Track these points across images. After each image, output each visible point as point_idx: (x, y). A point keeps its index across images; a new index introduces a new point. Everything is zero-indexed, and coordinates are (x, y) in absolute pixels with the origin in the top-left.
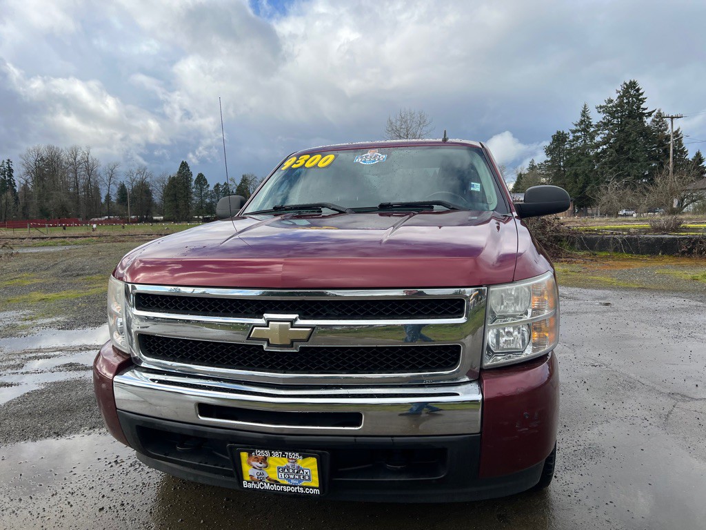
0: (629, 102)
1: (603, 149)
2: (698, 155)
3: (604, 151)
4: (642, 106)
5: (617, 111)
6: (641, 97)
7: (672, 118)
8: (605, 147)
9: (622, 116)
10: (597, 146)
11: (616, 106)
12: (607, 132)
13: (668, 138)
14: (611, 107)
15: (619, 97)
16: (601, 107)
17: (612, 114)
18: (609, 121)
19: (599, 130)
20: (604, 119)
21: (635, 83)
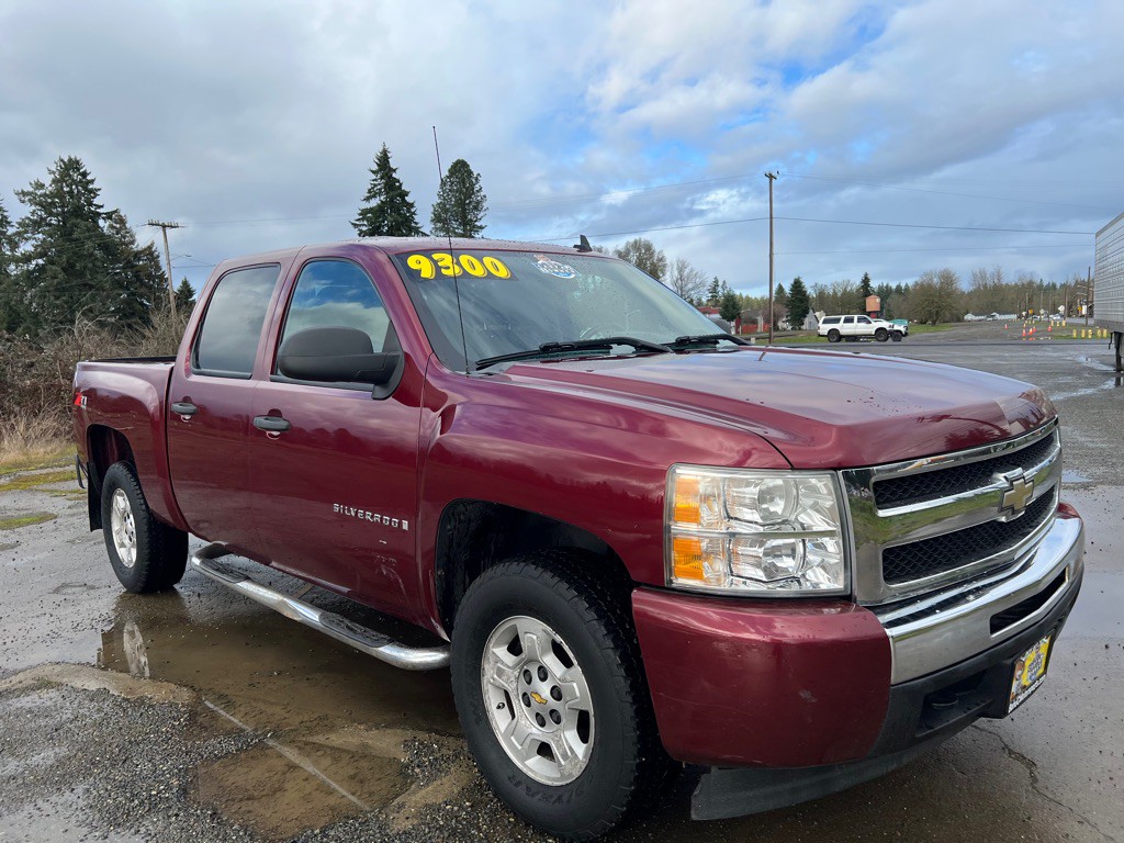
0: (71, 192)
1: (37, 265)
2: (185, 284)
3: (41, 269)
4: (96, 201)
5: (53, 203)
6: (91, 186)
7: (164, 227)
8: (40, 261)
9: (63, 212)
10: (27, 258)
11: (52, 195)
12: (40, 236)
13: (137, 255)
14: (41, 196)
15: (54, 181)
16: (24, 193)
17: (46, 207)
18: (45, 219)
19: (26, 232)
20: (33, 213)
21: (77, 162)
